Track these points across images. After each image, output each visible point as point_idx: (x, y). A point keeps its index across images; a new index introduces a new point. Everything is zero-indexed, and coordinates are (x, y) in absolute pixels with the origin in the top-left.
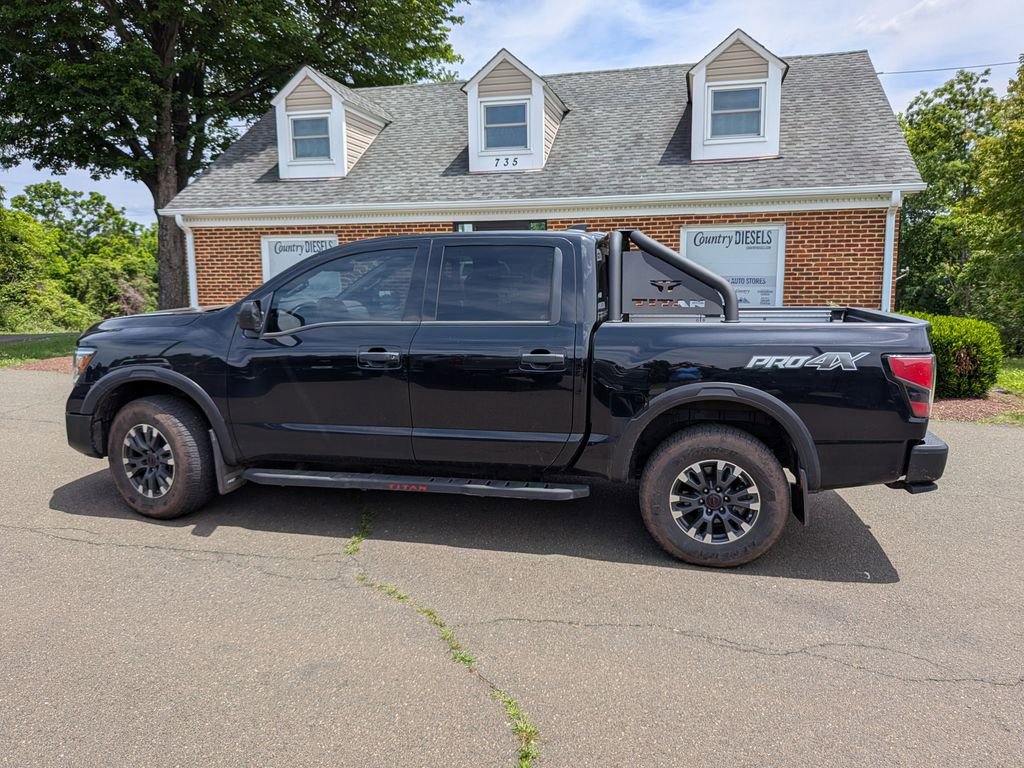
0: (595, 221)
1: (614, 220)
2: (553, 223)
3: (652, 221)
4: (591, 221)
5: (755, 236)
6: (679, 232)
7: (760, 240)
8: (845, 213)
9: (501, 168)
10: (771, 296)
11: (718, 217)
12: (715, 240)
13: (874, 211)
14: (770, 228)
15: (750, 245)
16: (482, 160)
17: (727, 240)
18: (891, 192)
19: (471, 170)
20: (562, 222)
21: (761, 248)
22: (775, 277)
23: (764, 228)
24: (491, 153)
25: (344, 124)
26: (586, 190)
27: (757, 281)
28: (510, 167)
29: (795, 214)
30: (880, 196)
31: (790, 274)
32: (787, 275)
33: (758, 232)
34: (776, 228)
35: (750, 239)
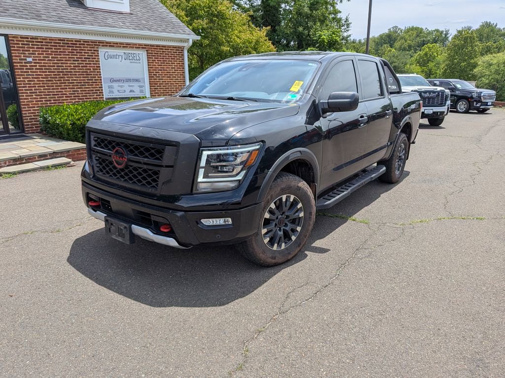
0: (46, 39)
1: (59, 40)
3: (82, 43)
4: (43, 39)
5: (133, 56)
6: (98, 51)
7: (135, 59)
8: (169, 47)
10: (143, 89)
11: (117, 44)
12: (114, 57)
13: (179, 47)
14: (139, 52)
15: (131, 61)
17: (120, 57)
18: (188, 39)
21: (136, 62)
22: (144, 78)
23: (137, 52)
27: (137, 80)
29: (151, 46)
30: (181, 40)
31: (152, 77)
32: (150, 77)
33: (134, 54)
34: (141, 52)
35: (131, 58)
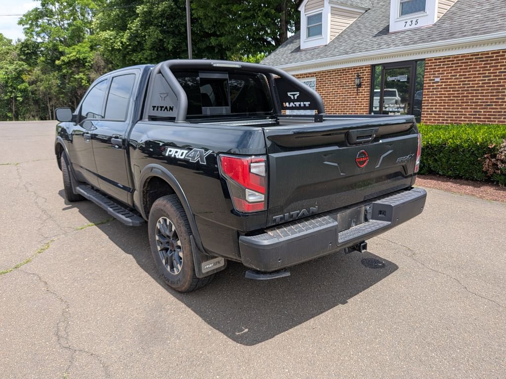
0: (457, 57)
1: (471, 56)
2: (429, 60)
4: (455, 58)
9: (408, 27)
16: (397, 23)
19: (390, 32)
20: (435, 59)
24: (402, 19)
25: (329, 15)
26: (452, 35)
28: (414, 26)
